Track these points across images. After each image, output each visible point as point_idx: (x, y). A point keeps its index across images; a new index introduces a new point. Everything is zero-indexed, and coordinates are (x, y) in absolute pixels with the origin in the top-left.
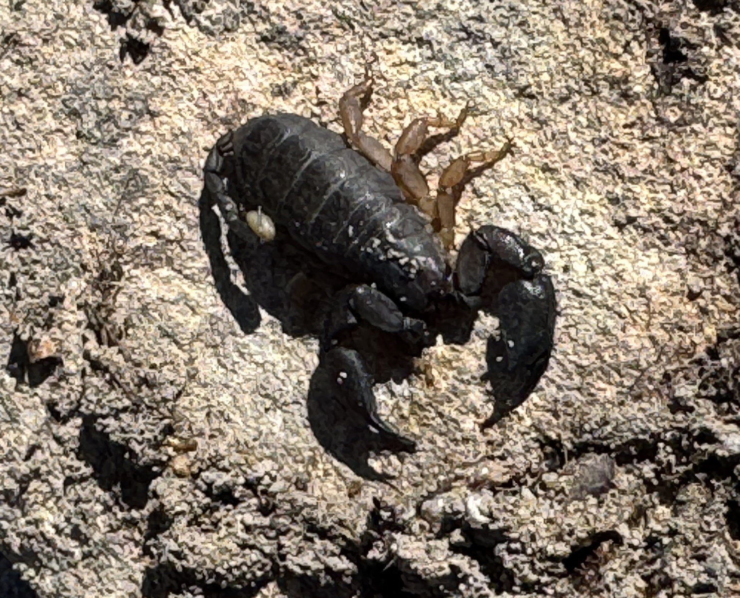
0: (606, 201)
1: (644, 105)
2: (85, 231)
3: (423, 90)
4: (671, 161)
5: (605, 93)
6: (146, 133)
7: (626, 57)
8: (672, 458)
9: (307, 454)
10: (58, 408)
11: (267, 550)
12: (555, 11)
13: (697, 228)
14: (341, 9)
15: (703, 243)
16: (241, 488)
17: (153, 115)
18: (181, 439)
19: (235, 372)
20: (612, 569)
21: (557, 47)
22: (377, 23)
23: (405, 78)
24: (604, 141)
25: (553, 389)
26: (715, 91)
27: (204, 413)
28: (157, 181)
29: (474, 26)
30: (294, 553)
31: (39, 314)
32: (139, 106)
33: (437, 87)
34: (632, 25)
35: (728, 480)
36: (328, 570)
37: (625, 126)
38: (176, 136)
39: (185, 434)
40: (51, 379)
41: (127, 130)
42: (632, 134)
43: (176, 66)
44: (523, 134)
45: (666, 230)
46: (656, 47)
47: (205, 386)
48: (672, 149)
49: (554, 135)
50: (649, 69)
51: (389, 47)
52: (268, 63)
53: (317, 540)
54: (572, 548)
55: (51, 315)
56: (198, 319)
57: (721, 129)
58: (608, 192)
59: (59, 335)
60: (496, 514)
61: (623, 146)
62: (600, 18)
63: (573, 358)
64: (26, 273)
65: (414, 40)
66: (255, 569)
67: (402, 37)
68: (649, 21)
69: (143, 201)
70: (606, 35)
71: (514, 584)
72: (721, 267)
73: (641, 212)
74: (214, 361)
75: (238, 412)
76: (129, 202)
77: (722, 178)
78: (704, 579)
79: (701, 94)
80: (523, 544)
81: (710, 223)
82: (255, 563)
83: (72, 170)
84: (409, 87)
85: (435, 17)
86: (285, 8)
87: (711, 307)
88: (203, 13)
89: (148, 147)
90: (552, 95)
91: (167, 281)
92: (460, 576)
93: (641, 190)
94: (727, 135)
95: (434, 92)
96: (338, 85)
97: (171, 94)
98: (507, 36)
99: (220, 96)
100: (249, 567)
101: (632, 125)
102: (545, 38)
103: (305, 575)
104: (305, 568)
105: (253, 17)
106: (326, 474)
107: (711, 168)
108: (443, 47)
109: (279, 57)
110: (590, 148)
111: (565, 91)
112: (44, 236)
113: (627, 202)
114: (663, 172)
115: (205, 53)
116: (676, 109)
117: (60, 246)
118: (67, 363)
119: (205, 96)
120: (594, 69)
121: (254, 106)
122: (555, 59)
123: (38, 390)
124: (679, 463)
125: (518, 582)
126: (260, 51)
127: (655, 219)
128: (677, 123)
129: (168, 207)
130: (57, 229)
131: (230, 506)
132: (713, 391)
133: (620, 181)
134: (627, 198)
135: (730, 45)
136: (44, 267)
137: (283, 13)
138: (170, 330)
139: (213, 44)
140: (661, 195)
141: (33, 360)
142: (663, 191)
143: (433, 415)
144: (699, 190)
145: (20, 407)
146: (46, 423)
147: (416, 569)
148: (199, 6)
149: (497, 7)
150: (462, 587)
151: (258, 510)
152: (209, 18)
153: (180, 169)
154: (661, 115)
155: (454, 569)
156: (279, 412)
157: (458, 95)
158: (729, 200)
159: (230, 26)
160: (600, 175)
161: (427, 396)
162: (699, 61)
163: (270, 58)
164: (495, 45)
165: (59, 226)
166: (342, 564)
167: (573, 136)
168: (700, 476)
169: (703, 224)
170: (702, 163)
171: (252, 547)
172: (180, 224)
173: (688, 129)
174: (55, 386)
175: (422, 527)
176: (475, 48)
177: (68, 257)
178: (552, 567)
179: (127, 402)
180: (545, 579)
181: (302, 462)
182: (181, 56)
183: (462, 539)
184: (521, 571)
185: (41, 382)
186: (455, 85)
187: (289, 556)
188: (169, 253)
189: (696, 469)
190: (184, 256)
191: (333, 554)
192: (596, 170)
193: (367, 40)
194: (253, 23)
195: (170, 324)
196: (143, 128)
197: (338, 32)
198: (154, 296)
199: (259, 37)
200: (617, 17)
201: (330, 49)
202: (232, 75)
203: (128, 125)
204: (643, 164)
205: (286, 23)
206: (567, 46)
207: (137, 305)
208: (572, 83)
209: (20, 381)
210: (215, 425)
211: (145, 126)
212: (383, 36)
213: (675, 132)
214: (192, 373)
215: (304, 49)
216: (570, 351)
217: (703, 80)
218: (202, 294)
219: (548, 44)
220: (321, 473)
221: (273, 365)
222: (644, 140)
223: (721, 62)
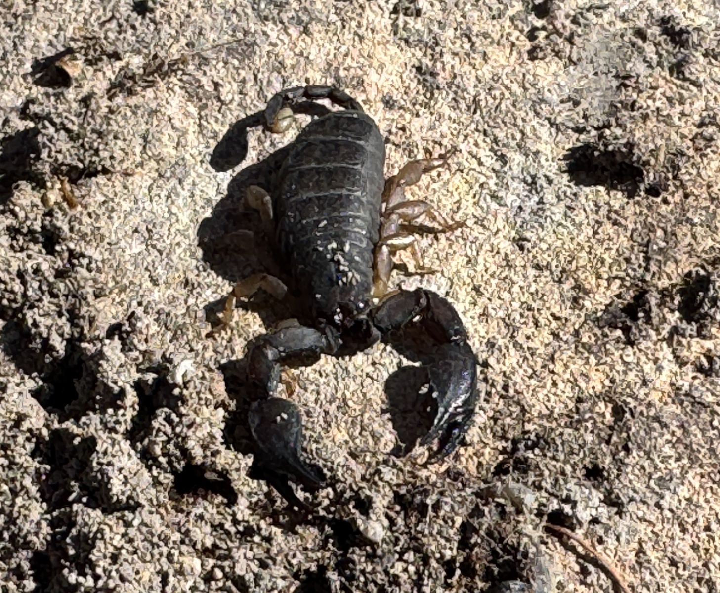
0: (485, 341)
1: (579, 316)
2: (183, 41)
3: (467, 182)
4: (552, 359)
5: (567, 286)
6: (288, 34)
7: (604, 283)
8: (326, 502)
9: (126, 282)
10: (31, 106)
11: (30, 293)
12: (597, 222)
13: (516, 409)
14: (482, 97)
15: (508, 420)
16: (64, 247)
17: (306, 31)
18: (72, 192)
19: (151, 201)
20: (205, 508)
21: (572, 239)
22: (492, 123)
23: (466, 164)
24: (530, 309)
25: (312, 398)
26: (628, 356)
27: (103, 199)
28: (258, 62)
29: (542, 182)
30: (41, 312)
31: (95, 51)
32: (305, 18)
33: (477, 187)
34: (629, 271)
35: (339, 553)
36: (46, 341)
37: (552, 315)
38: (302, 54)
39: (77, 193)
40: (51, 91)
41: (282, 22)
42: (550, 322)
43: (354, 24)
44: (490, 260)
45: (497, 393)
46: (628, 298)
47: (125, 187)
48: (562, 353)
49: (506, 277)
50: (608, 302)
51: (480, 142)
52: (403, 82)
53: (64, 319)
54: (203, 463)
55: (101, 60)
56: (174, 152)
57: (603, 377)
58: (494, 337)
59: (89, 74)
60: (191, 385)
61: (536, 324)
62: (617, 250)
63: (348, 395)
64: (120, 26)
65: (499, 153)
66: (7, 295)
67: (494, 145)
68: (643, 281)
69: (236, 62)
70: (609, 261)
71: (141, 442)
72: (501, 445)
73: (497, 367)
74: (150, 182)
75: (122, 220)
76: (229, 54)
77: (569, 402)
78: (249, 577)
79: (617, 349)
80: (181, 422)
81: (528, 415)
82: (12, 292)
83: (223, 7)
84: (462, 171)
85: (527, 156)
86: (453, 67)
87: (463, 459)
88: (407, 19)
89: (279, 42)
90: (534, 257)
91: (187, 114)
92: (119, 402)
93: (513, 357)
94: (602, 382)
95: (472, 188)
96: (425, 130)
97: (330, 34)
98: (552, 205)
99: (355, 65)
100: (6, 290)
101: (557, 318)
102: (572, 228)
103: (30, 330)
104: (35, 324)
105: (429, 51)
106: (120, 303)
107: (568, 389)
108: (510, 173)
109: (413, 85)
110: (516, 305)
111: (545, 263)
112: (158, 19)
113: (496, 352)
114: (538, 360)
115: (378, 37)
116: (593, 339)
117: (158, 33)
118: (71, 90)
119: (346, 55)
120: (577, 269)
121: (364, 91)
122: (564, 244)
123: (34, 89)
124: (325, 509)
125: (146, 442)
126: (407, 72)
127: (500, 379)
128: (583, 345)
129: (244, 81)
130: (170, 24)
131: (44, 251)
132: (403, 491)
133: (508, 338)
134: (500, 350)
135: (670, 345)
136: (133, 35)
137: (448, 67)
138: (150, 137)
139: (388, 38)
140: (521, 371)
141: (58, 64)
142: (525, 371)
143: (226, 337)
144: (545, 392)
145: (12, 87)
146: (12, 109)
147: (101, 365)
148: (409, 12)
149: (569, 187)
150: (110, 411)
151: (57, 270)
152: (406, 23)
153: (279, 73)
154: (581, 331)
155: (122, 393)
156: (144, 246)
157: (482, 203)
158: (556, 415)
159: (411, 40)
160: (501, 323)
161: (237, 323)
162: (641, 331)
163: (408, 81)
164: (541, 202)
165: (174, 25)
166: (59, 345)
167: (516, 289)
168: (328, 529)
169: (523, 410)
170: (569, 381)
171: (24, 283)
172: (237, 98)
173: (586, 355)
174: (47, 95)
175: (137, 359)
176: (526, 193)
177: (154, 42)
178: (176, 457)
179: (75, 128)
180: (163, 460)
181: (117, 283)
182: (364, 22)
183: (150, 382)
184: (156, 436)
185: (43, 86)
186: (488, 198)
187: (36, 310)
188: (210, 103)
189: (331, 523)
190: (216, 113)
191: (62, 335)
192: (503, 320)
193: (473, 126)
194: (425, 55)
195: (156, 135)
196: (290, 31)
197: (463, 106)
198: (168, 113)
199: (417, 64)
200: (627, 260)
201: (447, 111)
202: (375, 64)
203: (285, 20)
204: (535, 344)
205: (442, 74)
206: (579, 244)
207: (153, 105)
208: (554, 263)
209: (32, 74)
210: (100, 212)
211: (294, 31)
212: (485, 133)
213: (576, 347)
214: (129, 171)
215: (432, 94)
216: (351, 390)
217: (630, 343)
218: (196, 143)
219: (570, 233)
220: (118, 300)
221: (178, 221)
222: (553, 333)
223: (653, 347)
